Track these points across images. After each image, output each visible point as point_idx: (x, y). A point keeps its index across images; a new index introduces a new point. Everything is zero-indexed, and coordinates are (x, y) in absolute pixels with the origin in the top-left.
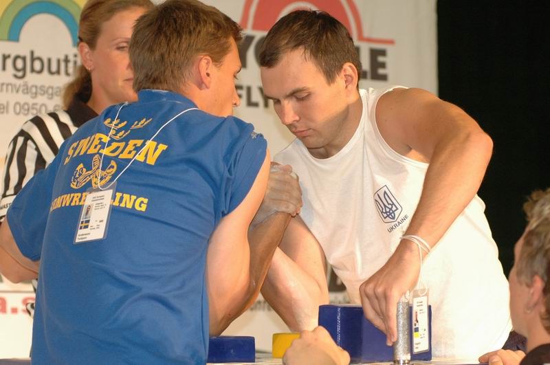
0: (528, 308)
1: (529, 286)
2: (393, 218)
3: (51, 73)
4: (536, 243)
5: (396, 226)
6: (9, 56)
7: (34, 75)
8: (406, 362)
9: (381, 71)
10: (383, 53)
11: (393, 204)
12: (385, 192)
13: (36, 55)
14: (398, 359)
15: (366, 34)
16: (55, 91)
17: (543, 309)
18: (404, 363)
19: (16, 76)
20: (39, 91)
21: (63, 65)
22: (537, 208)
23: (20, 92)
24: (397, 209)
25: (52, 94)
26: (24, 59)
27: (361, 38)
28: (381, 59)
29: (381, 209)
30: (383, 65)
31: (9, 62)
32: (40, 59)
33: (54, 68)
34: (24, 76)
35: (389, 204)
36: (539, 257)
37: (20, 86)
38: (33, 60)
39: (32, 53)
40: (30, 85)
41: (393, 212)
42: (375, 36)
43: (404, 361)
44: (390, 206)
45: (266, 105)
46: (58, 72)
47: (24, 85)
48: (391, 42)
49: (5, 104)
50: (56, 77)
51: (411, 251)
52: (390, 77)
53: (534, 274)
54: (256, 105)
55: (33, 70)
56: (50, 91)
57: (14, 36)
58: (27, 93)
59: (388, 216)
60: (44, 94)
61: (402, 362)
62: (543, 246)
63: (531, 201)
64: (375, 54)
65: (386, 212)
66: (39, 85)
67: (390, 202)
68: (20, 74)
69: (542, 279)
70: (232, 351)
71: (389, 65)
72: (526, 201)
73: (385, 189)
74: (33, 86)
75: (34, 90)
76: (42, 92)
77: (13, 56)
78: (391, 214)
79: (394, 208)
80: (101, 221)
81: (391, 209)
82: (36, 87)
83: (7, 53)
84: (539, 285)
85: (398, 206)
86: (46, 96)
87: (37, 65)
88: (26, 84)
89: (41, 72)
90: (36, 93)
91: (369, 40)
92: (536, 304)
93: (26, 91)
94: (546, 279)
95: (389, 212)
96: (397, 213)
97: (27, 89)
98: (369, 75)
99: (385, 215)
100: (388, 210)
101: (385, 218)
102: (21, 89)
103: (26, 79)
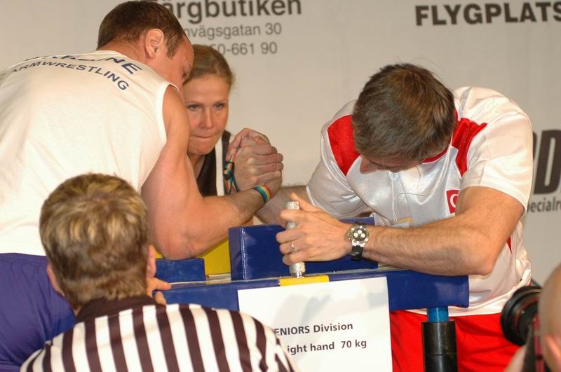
3: (226, 14)
6: (184, 4)
7: (210, 18)
16: (232, 31)
19: (192, 22)
20: (216, 32)
21: (238, 7)
23: (197, 35)
25: (229, 34)
26: (199, 5)
31: (184, 10)
32: (215, 3)
33: (229, 10)
34: (199, 21)
37: (196, 30)
38: (208, 5)
40: (206, 28)
45: (454, 21)
46: (234, 13)
47: (201, 29)
50: (232, 18)
54: (443, 23)
55: (208, 14)
56: (227, 32)
58: (205, 36)
60: (221, 35)
66: (215, 27)
68: (196, 19)
74: (209, 29)
75: (211, 32)
76: (219, 34)
77: (187, 4)
82: (213, 29)
86: (223, 36)
87: (212, 9)
88: (202, 28)
89: (216, 15)
90: (213, 35)
93: (202, 34)
97: (204, 32)
102: (198, 32)
103: (202, 23)
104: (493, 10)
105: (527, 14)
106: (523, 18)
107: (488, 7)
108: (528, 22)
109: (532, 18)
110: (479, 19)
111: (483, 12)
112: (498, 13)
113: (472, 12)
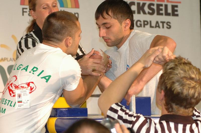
9: (176, 13)
10: (177, 6)
27: (168, 1)
28: (176, 9)
30: (177, 11)
52: (179, 15)
64: (173, 7)
71: (179, 11)
91: (171, 2)
98: (171, 14)
104: (146, 23)
105: (157, 25)
106: (156, 27)
107: (144, 21)
108: (157, 28)
109: (159, 27)
110: (141, 26)
111: (142, 23)
112: (147, 24)
113: (139, 23)
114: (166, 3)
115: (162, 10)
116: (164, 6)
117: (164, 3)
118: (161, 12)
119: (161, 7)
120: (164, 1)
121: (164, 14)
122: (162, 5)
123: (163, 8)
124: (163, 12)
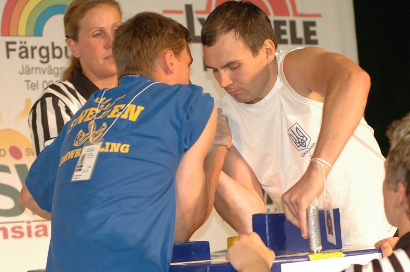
0: (396, 207)
1: (396, 190)
2: (305, 146)
4: (396, 159)
5: (307, 151)
6: (36, 48)
7: (56, 60)
8: (319, 251)
9: (313, 38)
10: (313, 24)
11: (304, 136)
12: (297, 128)
13: (56, 45)
14: (313, 250)
15: (299, 11)
17: (407, 207)
18: (317, 252)
19: (42, 62)
20: (60, 71)
22: (395, 133)
23: (46, 73)
24: (307, 139)
26: (47, 49)
27: (296, 14)
28: (312, 29)
29: (295, 140)
30: (314, 33)
31: (36, 52)
32: (58, 47)
34: (47, 62)
35: (301, 136)
36: (400, 168)
37: (45, 69)
38: (54, 49)
39: (53, 44)
40: (53, 67)
41: (305, 142)
42: (306, 12)
43: (317, 251)
44: (302, 138)
47: (49, 68)
48: (319, 16)
49: (36, 83)
51: (317, 170)
52: (320, 42)
53: (398, 181)
55: (54, 56)
57: (38, 32)
58: (52, 73)
59: (301, 145)
61: (315, 252)
62: (402, 160)
63: (391, 129)
64: (307, 25)
65: (299, 143)
67: (301, 135)
68: (45, 60)
69: (404, 184)
70: (193, 253)
71: (318, 33)
72: (388, 129)
73: (296, 125)
74: (55, 68)
75: (56, 71)
77: (38, 48)
78: (303, 143)
79: (305, 139)
80: (90, 167)
81: (302, 140)
82: (58, 68)
83: (34, 45)
84: (402, 189)
85: (308, 138)
87: (57, 52)
88: (50, 67)
89: (60, 57)
90: (58, 73)
91: (302, 15)
92: (402, 203)
93: (50, 72)
94: (406, 184)
95: (301, 142)
96: (307, 142)
97: (51, 70)
98: (304, 41)
99: (298, 145)
100: (300, 141)
101: (298, 147)
102: (47, 70)
103: (50, 63)
114: (291, 18)
115: (284, 32)
116: (288, 23)
117: (287, 19)
118: (283, 37)
119: (283, 28)
120: (287, 14)
121: (289, 41)
122: (284, 23)
123: (287, 28)
124: (287, 36)
